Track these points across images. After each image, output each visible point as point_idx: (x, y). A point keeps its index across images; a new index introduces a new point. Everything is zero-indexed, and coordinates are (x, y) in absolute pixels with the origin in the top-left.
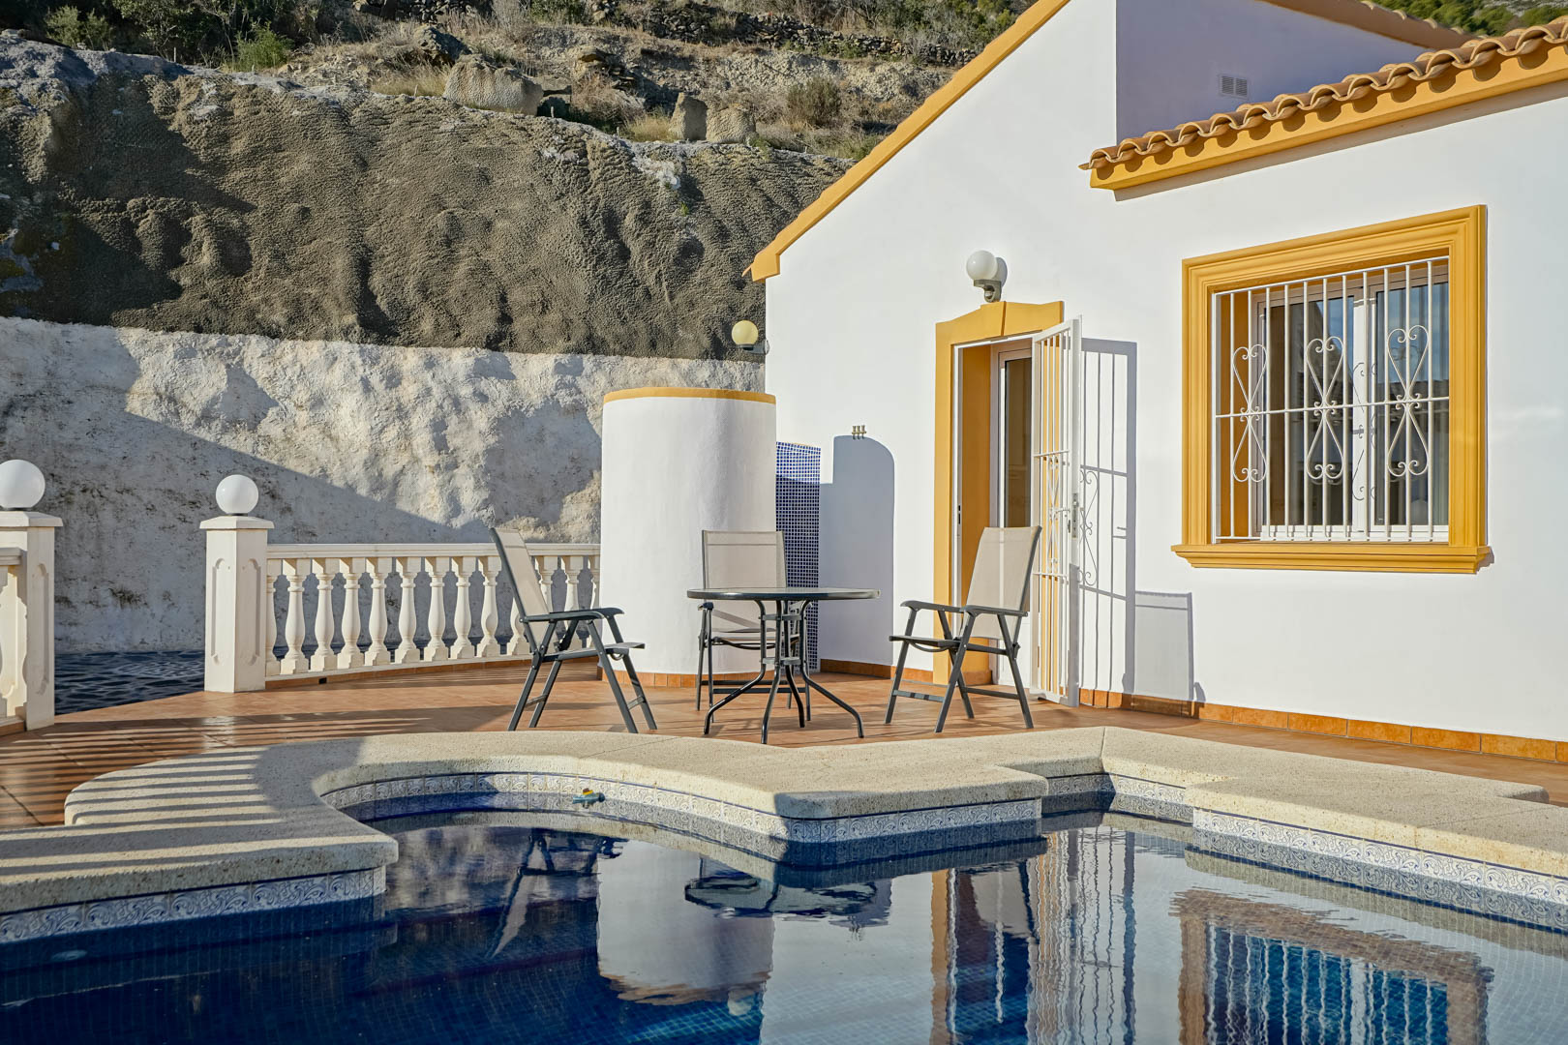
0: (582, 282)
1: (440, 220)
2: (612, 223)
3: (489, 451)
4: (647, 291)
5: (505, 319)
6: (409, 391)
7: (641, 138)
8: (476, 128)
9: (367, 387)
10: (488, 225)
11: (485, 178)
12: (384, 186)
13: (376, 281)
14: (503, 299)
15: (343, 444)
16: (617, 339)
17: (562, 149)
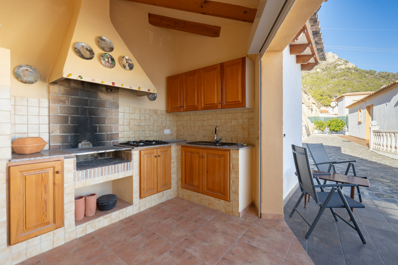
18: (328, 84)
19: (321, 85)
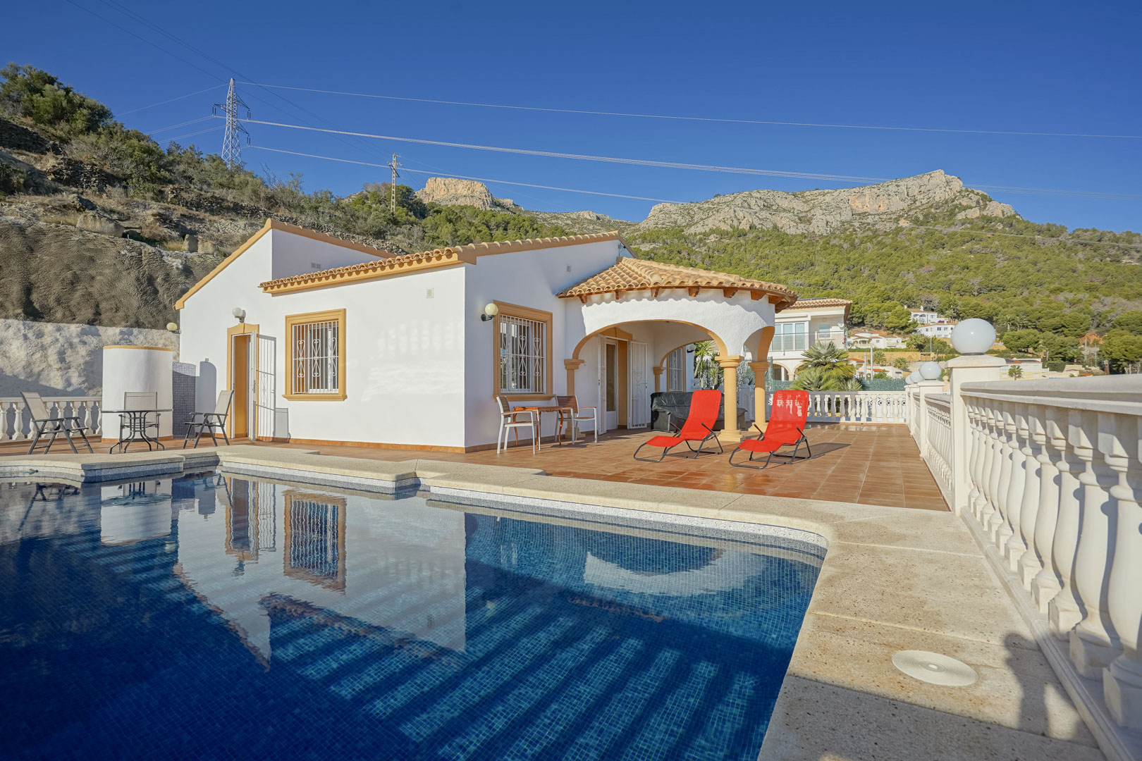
0: (135, 301)
1: (69, 274)
2: (151, 280)
3: (86, 363)
4: (165, 306)
5: (98, 313)
6: (47, 340)
7: (169, 249)
8: (89, 240)
9: (26, 337)
10: (93, 278)
11: (92, 260)
12: (42, 260)
13: (34, 297)
14: (97, 306)
15: (12, 360)
16: (149, 323)
17: (130, 251)
18: (922, 266)
19: (902, 267)
